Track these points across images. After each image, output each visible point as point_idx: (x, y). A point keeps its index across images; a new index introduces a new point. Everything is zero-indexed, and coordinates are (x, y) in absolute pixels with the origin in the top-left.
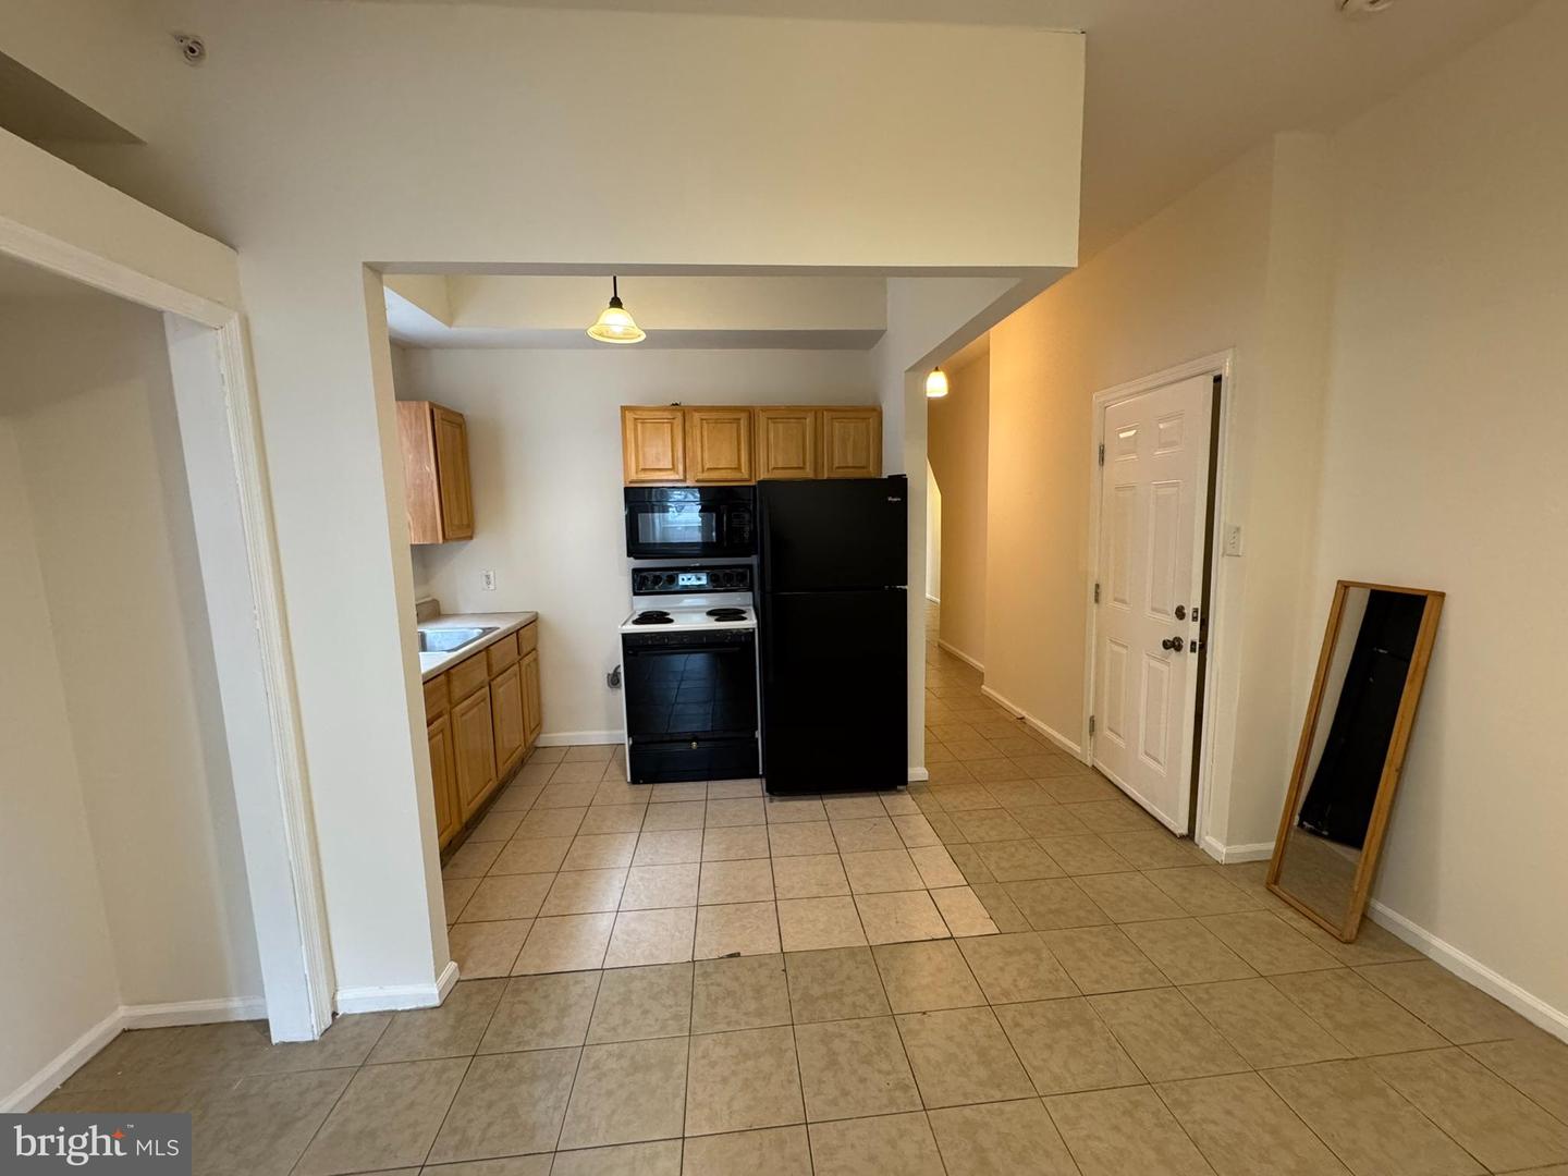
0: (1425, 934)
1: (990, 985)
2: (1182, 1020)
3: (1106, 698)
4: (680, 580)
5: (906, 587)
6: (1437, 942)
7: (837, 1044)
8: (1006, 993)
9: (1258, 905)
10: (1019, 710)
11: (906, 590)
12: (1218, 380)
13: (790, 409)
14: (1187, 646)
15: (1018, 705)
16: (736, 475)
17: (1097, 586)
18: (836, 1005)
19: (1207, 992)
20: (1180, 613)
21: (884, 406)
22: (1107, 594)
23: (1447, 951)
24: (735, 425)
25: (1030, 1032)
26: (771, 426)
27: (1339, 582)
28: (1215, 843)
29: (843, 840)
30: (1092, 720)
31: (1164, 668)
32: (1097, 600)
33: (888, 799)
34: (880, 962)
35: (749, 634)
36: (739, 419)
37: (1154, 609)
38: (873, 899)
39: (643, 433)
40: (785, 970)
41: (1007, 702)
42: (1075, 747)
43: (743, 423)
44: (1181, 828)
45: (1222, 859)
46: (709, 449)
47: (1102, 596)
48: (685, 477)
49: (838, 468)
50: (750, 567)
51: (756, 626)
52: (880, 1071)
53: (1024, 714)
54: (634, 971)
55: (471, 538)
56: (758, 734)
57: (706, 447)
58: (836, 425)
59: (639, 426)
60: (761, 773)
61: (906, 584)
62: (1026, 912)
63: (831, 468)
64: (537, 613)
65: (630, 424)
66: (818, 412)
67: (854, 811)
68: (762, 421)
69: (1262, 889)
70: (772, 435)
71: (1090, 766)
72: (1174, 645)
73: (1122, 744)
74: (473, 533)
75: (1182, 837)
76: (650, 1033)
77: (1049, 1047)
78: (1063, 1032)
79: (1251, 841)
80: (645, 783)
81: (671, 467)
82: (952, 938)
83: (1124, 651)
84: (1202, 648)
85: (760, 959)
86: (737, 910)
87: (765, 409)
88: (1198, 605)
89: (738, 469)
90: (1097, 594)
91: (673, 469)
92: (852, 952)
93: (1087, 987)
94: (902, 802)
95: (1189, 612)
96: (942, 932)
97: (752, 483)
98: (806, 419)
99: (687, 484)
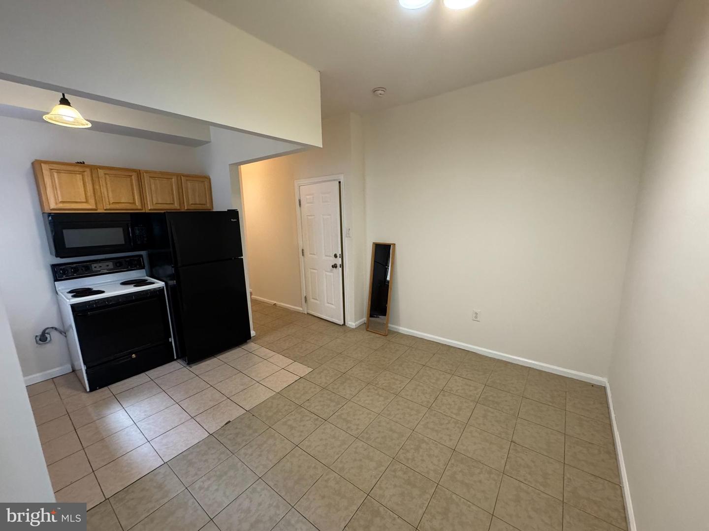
0: (396, 327)
1: (320, 384)
2: (367, 367)
3: (310, 287)
4: (93, 267)
5: (242, 257)
6: (401, 328)
7: (290, 423)
8: (326, 383)
9: (367, 336)
10: (273, 301)
11: (242, 259)
12: (340, 182)
13: (162, 173)
14: (338, 266)
15: (271, 300)
16: (133, 207)
17: (303, 250)
18: (280, 414)
19: (368, 359)
20: (336, 256)
21: (211, 177)
22: (307, 253)
23: (403, 329)
24: (129, 179)
25: (338, 388)
26: (152, 181)
27: (373, 243)
28: (352, 323)
29: (239, 367)
30: (305, 297)
31: (332, 274)
32: (303, 255)
33: (245, 347)
34: (285, 395)
35: (160, 290)
36: (131, 176)
37: (326, 256)
38: (267, 379)
39: (59, 176)
40: (253, 415)
41: (266, 300)
42: (300, 309)
43: (134, 178)
44: (342, 323)
45: (354, 327)
46: (112, 191)
47: (305, 254)
48: (96, 206)
49: (192, 204)
50: (141, 256)
51: (164, 285)
52: (307, 420)
53: (275, 302)
54: (184, 454)
56: (172, 340)
57: (110, 190)
58: (189, 184)
59: (55, 175)
60: (175, 358)
61: (242, 256)
62: (317, 361)
63: (188, 204)
65: (46, 173)
66: (179, 176)
67: (232, 356)
68: (146, 179)
69: (365, 331)
70: (153, 186)
71: (306, 313)
72: (335, 266)
73: (318, 302)
75: (343, 325)
76: (215, 465)
77: (344, 389)
78: (345, 384)
79: (360, 319)
80: (100, 388)
81: (84, 201)
82: (301, 378)
83: (316, 271)
84: (342, 266)
85: (240, 418)
86: (214, 409)
87: (147, 172)
88: (340, 253)
89: (134, 203)
90: (303, 253)
91: (87, 202)
92: (273, 398)
93: (343, 371)
94: (251, 346)
95: (338, 255)
96: (297, 378)
97: (143, 211)
98: (172, 179)
99: (99, 211)
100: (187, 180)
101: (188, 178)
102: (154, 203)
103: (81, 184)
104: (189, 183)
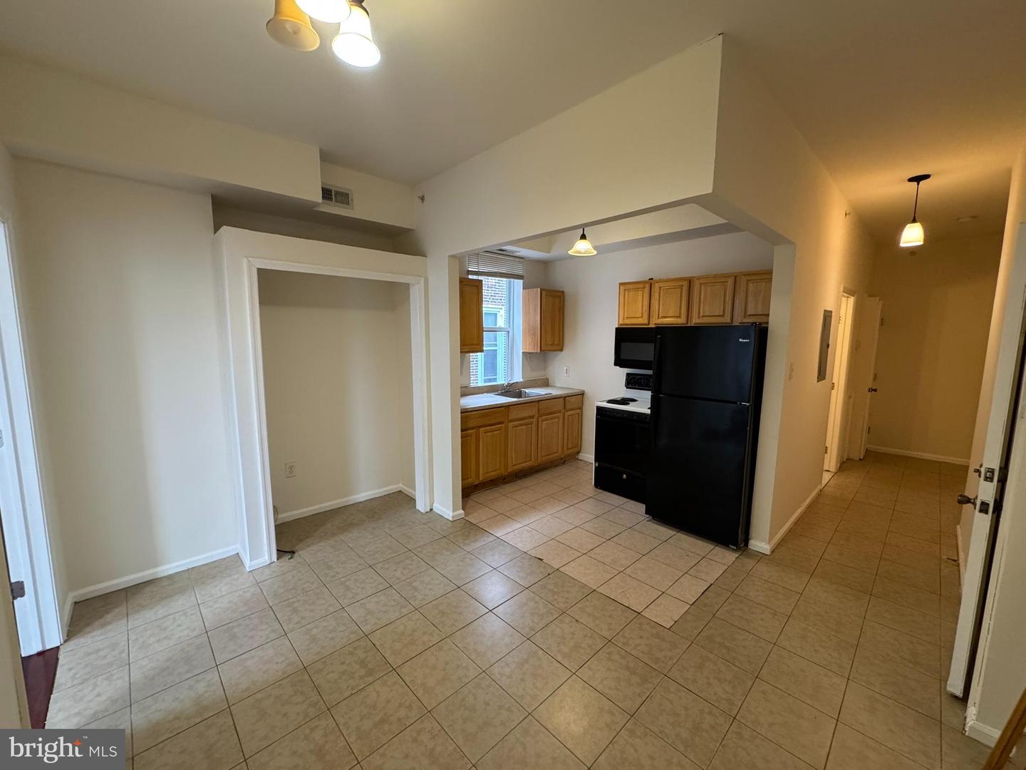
13: (716, 276)
16: (678, 320)
24: (680, 290)
26: (703, 288)
29: (656, 552)
33: (720, 550)
36: (683, 286)
38: (628, 579)
39: (628, 295)
40: (550, 574)
43: (685, 288)
46: (663, 305)
48: (649, 321)
49: (749, 315)
55: (562, 350)
57: (661, 303)
58: (749, 285)
59: (626, 293)
62: (704, 634)
64: (584, 391)
65: (622, 293)
66: (738, 276)
67: (687, 544)
68: (697, 286)
70: (702, 295)
74: (563, 347)
81: (641, 315)
82: (639, 613)
85: (547, 566)
86: (565, 548)
87: (699, 278)
89: (680, 316)
91: (642, 317)
92: (584, 586)
94: (726, 555)
96: (638, 608)
97: (689, 325)
98: (727, 282)
99: (651, 326)
100: (748, 281)
101: (749, 278)
102: (701, 315)
103: (640, 298)
104: (751, 284)
